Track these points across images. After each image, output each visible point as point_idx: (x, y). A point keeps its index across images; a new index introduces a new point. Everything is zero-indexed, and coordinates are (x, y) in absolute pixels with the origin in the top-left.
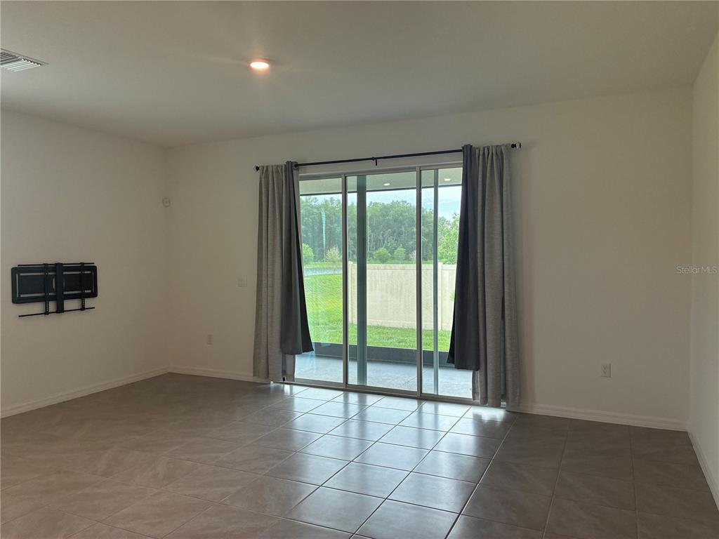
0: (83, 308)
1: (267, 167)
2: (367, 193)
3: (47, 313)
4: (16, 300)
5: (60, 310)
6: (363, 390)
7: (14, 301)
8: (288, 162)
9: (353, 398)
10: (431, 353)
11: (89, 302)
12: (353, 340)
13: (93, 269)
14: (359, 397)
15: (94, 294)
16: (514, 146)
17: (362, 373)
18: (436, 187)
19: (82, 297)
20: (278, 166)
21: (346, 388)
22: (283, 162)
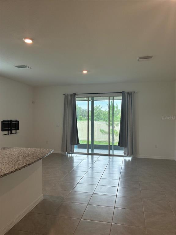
0: (16, 133)
1: (67, 94)
2: (94, 101)
3: (9, 134)
4: (3, 130)
5: (11, 133)
6: (92, 154)
7: (2, 131)
8: (74, 93)
9: (90, 156)
10: (112, 146)
11: (17, 131)
12: (90, 143)
13: (18, 122)
14: (92, 156)
15: (18, 129)
16: (135, 92)
17: (92, 151)
18: (113, 100)
19: (16, 130)
20: (70, 94)
21: (88, 154)
22: (72, 93)
